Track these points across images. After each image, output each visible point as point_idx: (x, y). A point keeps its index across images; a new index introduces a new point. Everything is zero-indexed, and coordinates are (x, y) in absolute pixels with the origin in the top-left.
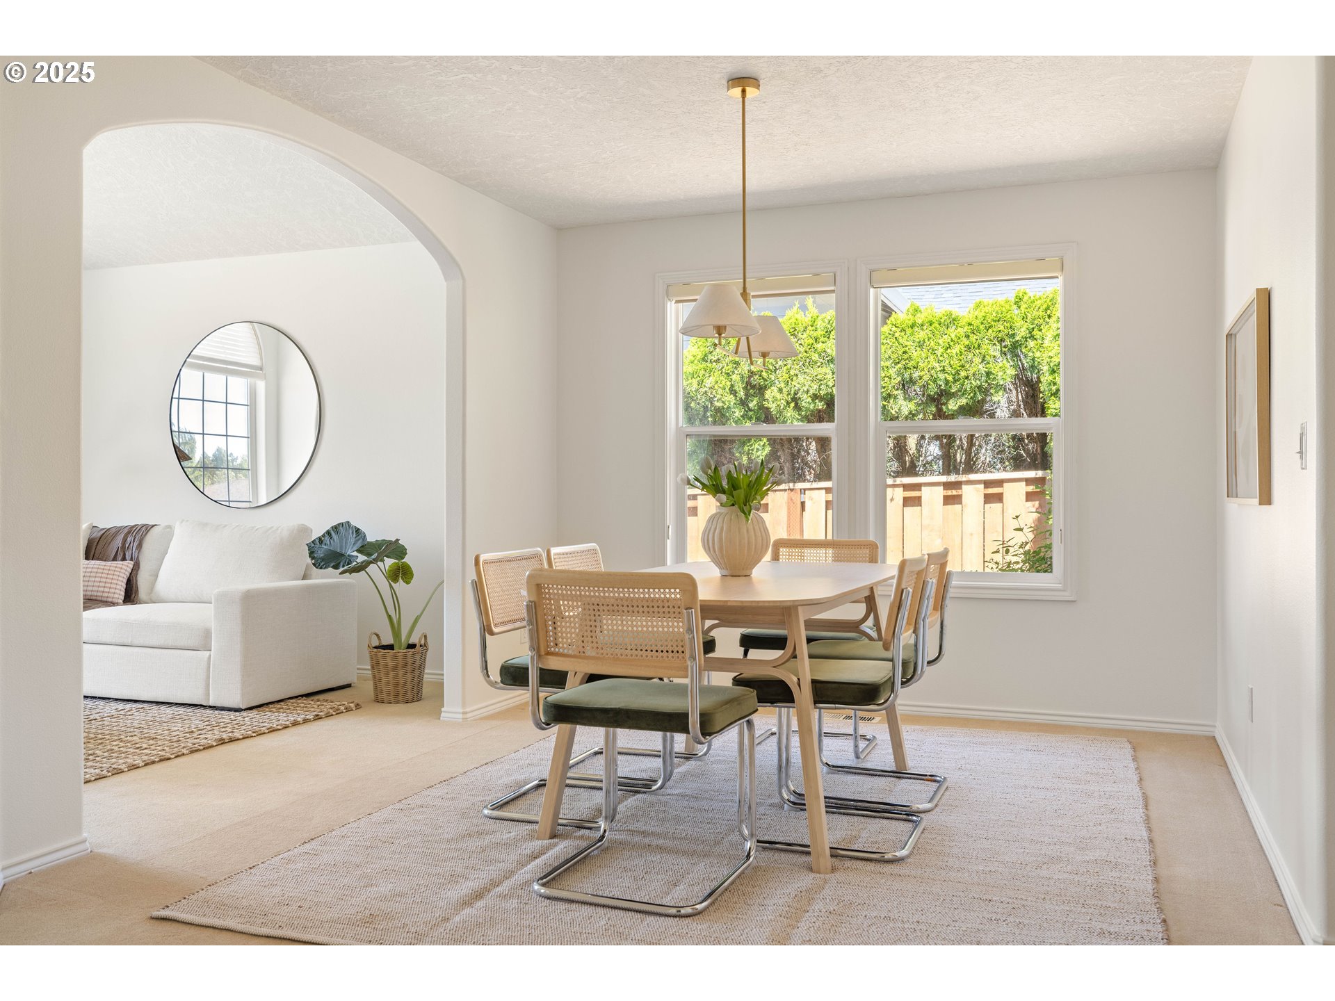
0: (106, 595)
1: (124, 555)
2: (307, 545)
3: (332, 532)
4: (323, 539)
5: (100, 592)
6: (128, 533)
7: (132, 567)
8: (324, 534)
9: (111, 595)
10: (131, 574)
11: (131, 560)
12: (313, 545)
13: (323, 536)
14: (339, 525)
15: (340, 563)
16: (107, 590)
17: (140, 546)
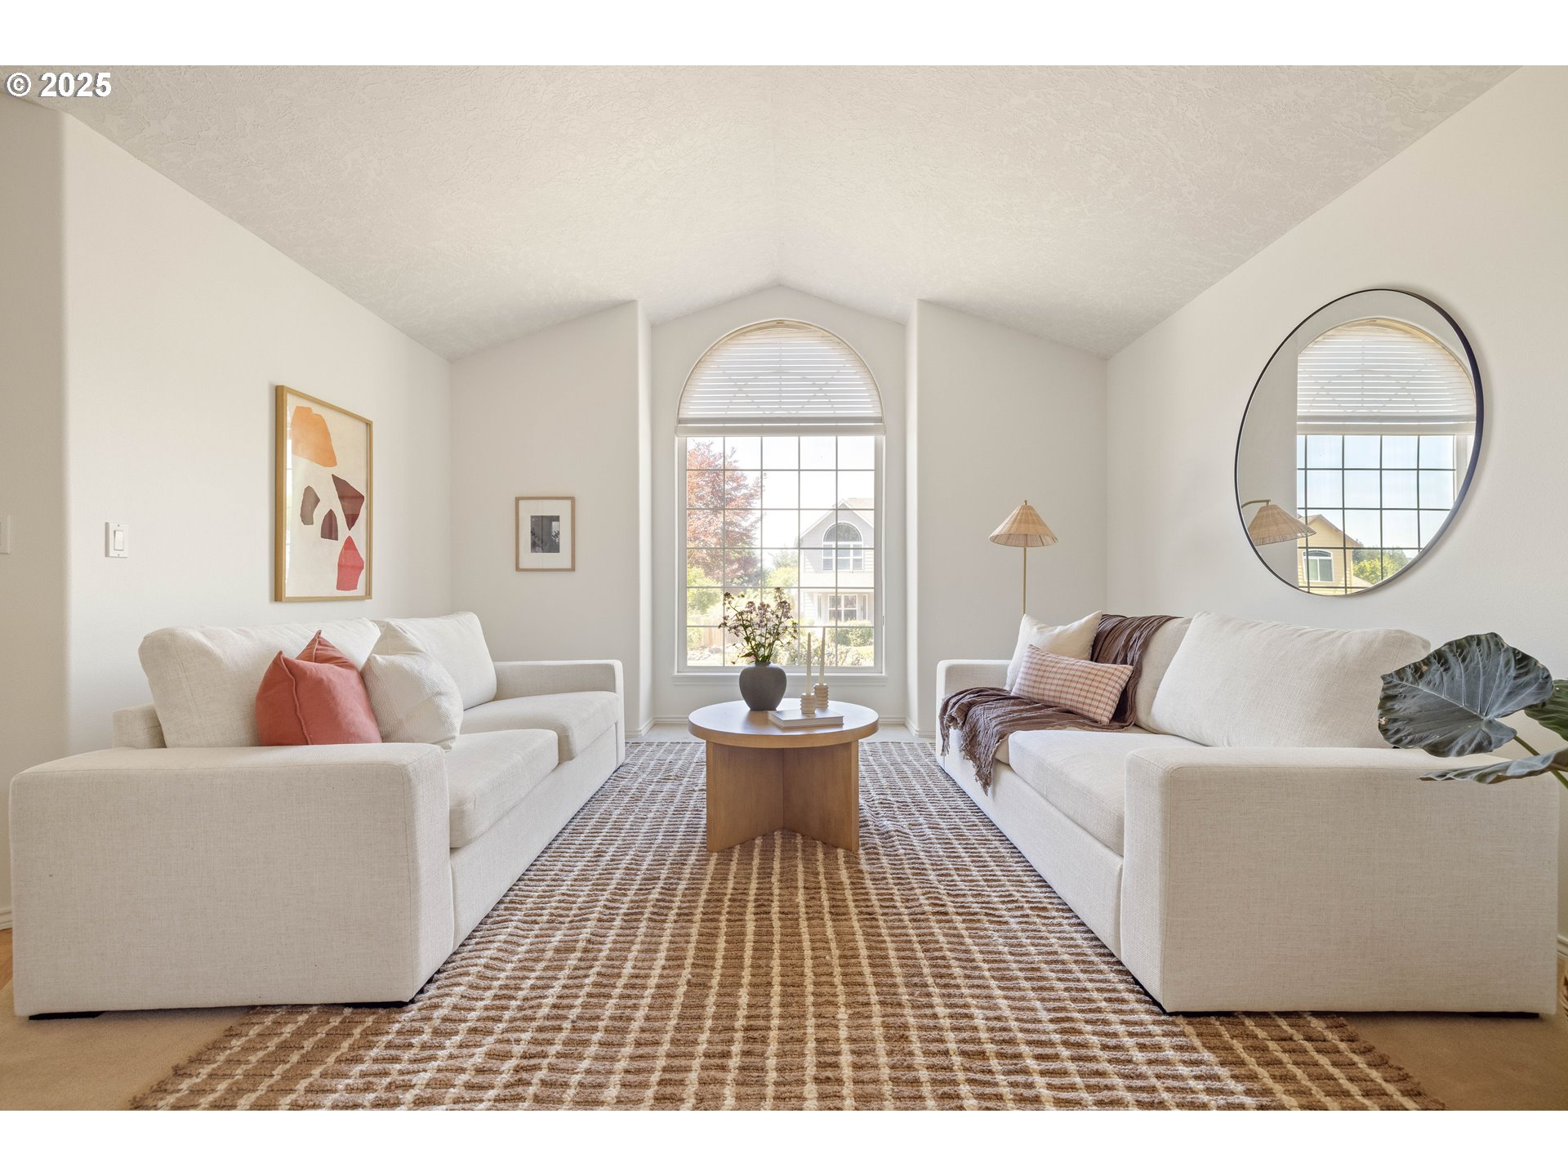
0: (1086, 707)
1: (1126, 656)
2: (1383, 678)
3: (1450, 656)
4: (1425, 668)
5: (1080, 702)
6: (1138, 627)
7: (1129, 673)
8: (1428, 658)
9: (1093, 710)
10: (1127, 683)
11: (1132, 664)
12: (1396, 681)
13: (1427, 661)
14: (1469, 639)
15: (1452, 740)
16: (1088, 701)
17: (1145, 645)
